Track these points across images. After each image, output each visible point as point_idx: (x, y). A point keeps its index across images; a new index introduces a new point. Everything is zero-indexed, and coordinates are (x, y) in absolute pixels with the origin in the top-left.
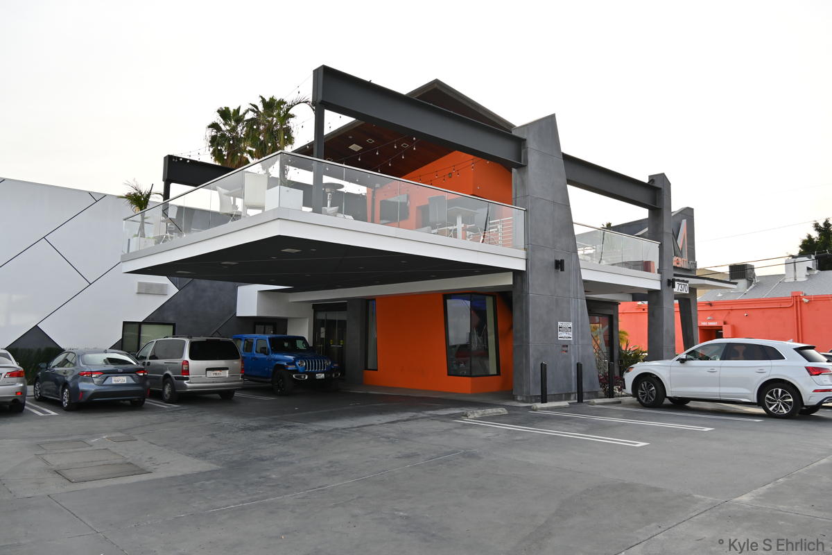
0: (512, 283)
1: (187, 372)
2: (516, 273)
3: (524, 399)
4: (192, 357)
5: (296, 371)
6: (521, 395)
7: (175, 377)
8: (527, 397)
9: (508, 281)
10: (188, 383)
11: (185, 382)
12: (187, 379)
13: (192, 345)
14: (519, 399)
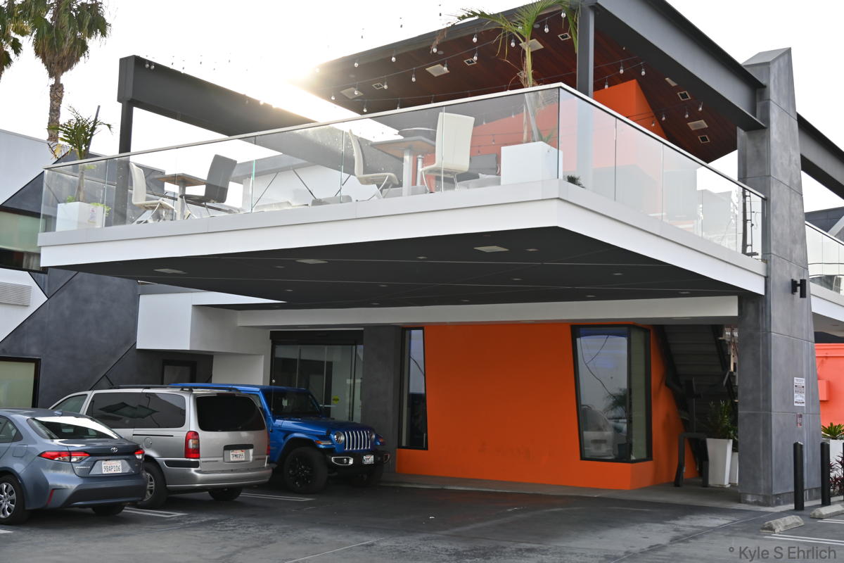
0: (736, 314)
1: (196, 452)
2: (745, 297)
3: (761, 500)
4: (205, 424)
5: (330, 451)
6: (755, 493)
7: (166, 462)
8: (765, 497)
9: (728, 308)
10: (197, 471)
11: (193, 470)
12: (196, 465)
13: (200, 402)
14: (749, 499)
